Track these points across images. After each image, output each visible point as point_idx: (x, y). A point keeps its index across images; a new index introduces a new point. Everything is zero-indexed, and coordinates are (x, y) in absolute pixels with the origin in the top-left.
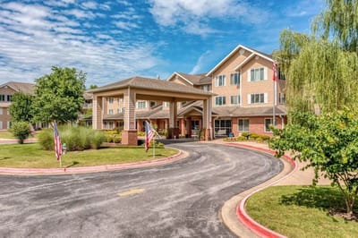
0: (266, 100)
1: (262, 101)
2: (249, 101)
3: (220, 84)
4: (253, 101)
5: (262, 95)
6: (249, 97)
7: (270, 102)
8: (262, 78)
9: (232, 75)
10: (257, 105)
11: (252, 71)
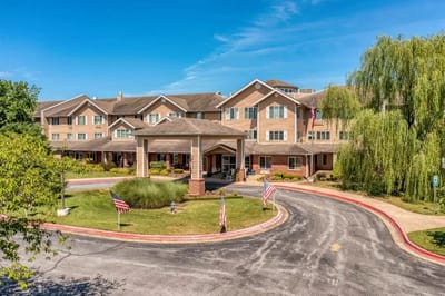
0: (285, 139)
1: (282, 138)
2: (268, 138)
3: (232, 117)
4: (271, 138)
5: (282, 133)
6: (268, 134)
7: (290, 140)
8: (282, 116)
9: (246, 109)
10: (275, 142)
11: (271, 108)
